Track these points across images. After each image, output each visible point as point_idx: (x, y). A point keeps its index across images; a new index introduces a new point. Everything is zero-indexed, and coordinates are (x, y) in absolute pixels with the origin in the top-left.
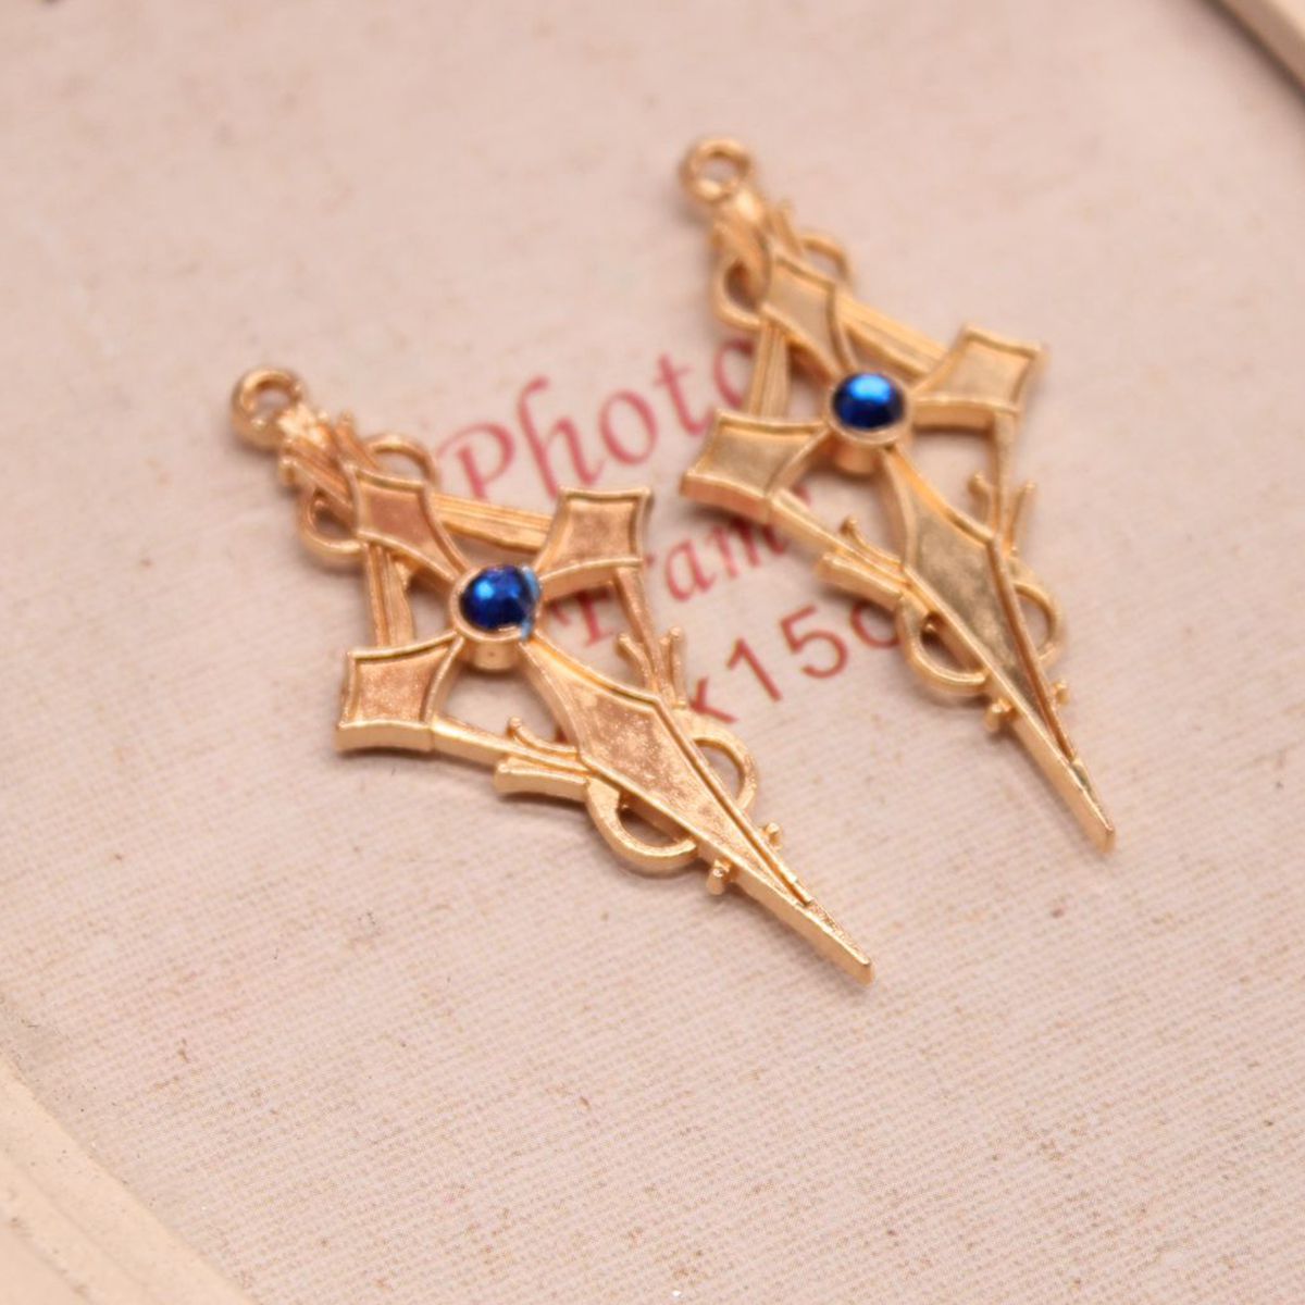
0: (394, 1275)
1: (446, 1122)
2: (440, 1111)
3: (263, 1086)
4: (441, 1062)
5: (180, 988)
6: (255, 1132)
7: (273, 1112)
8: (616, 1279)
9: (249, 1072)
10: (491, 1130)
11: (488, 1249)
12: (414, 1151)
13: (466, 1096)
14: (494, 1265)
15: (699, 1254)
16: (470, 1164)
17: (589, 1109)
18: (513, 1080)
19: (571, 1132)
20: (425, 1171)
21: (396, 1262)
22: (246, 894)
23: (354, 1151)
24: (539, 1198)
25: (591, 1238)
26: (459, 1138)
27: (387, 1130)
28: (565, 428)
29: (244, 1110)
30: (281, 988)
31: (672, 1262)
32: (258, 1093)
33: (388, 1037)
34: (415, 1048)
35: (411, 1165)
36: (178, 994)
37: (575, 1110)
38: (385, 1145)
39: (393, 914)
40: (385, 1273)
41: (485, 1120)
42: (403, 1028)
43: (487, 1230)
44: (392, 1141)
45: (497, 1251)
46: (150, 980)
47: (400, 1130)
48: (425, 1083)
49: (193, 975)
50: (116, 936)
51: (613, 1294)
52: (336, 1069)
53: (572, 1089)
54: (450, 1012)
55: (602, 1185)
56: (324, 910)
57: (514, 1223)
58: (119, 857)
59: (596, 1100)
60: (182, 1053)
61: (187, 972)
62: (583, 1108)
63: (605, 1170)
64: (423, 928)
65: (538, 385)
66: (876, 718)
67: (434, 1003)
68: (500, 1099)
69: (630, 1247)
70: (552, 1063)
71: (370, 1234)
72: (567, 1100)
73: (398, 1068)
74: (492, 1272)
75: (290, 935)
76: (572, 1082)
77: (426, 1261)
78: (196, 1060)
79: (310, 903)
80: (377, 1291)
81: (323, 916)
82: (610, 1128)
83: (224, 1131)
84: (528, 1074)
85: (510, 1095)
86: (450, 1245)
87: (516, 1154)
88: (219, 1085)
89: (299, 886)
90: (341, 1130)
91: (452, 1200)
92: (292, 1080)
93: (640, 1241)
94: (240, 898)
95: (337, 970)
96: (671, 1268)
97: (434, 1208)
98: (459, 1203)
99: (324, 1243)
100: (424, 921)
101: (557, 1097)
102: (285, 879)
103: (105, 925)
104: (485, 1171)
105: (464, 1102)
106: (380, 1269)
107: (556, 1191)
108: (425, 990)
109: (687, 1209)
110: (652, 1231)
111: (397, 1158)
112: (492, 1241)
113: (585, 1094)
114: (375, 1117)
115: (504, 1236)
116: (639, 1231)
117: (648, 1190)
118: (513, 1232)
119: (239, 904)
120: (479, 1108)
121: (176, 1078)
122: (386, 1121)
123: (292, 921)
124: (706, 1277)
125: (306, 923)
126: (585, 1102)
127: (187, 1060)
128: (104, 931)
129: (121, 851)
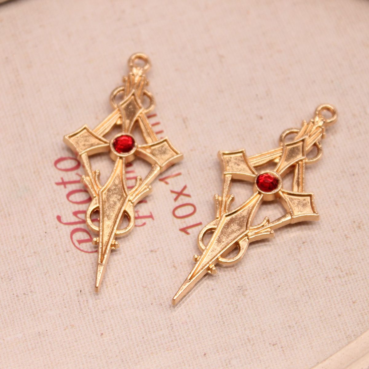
0: (352, 299)
1: (305, 279)
2: (302, 280)
3: (287, 325)
4: (286, 277)
5: (252, 343)
6: (302, 329)
7: (296, 323)
8: (360, 243)
9: (282, 328)
10: (310, 268)
11: (347, 274)
12: (314, 288)
13: (298, 272)
14: (352, 273)
15: (354, 222)
16: (320, 275)
17: (306, 242)
18: (294, 260)
19: (313, 248)
20: (320, 286)
21: (348, 298)
22: (223, 321)
23: (311, 304)
24: (333, 259)
25: (346, 247)
26: (311, 276)
27: (306, 294)
28: (75, 214)
29: (295, 331)
30: (256, 316)
31: (356, 229)
32: (289, 326)
33: (276, 290)
34: (281, 284)
35: (318, 290)
36: (254, 344)
37: (306, 246)
38: (311, 296)
39: (236, 283)
40: (351, 301)
41: (306, 269)
42: (274, 285)
43: (341, 274)
44: (309, 293)
45: (348, 272)
46: (248, 351)
47: (307, 291)
48: (292, 282)
49: (248, 339)
50: (231, 358)
51: (364, 245)
52: (284, 305)
53: (299, 245)
54: (270, 273)
55: (330, 242)
56: (232, 301)
57: (339, 266)
58: (205, 354)
59: (304, 240)
60: (274, 345)
61: (247, 341)
62: (306, 244)
63: (326, 241)
64: (242, 276)
65: (59, 218)
66: (192, 150)
67: (267, 276)
68: (300, 264)
69: (351, 238)
70: (290, 249)
71: (338, 303)
72: (303, 247)
73: (287, 289)
74: (354, 274)
75: (239, 311)
76: (297, 245)
77: (348, 290)
78: (276, 341)
79: (229, 305)
80: (356, 304)
81: (234, 302)
82: (313, 238)
83: (301, 337)
84: (293, 256)
85: (299, 261)
86: (344, 283)
87: (318, 262)
88: (285, 336)
89: (223, 307)
90: (304, 306)
91: (330, 281)
92: (286, 317)
93: (349, 236)
94: (224, 323)
95: (252, 300)
96: (358, 229)
97: (332, 286)
98: (331, 279)
99: (339, 315)
100: (239, 275)
101: (301, 249)
102: (220, 310)
103: (227, 361)
104: (322, 271)
105: (300, 273)
106: (349, 302)
107: (331, 254)
108: (262, 278)
109: (340, 223)
110: (346, 232)
111: (315, 293)
112: (344, 273)
113: (301, 242)
114: (301, 297)
115: (343, 269)
116: (346, 235)
117: (333, 231)
118: (342, 267)
119: (226, 324)
120: (302, 270)
121: (282, 347)
122: (303, 294)
123: (234, 310)
124: (361, 221)
125: (235, 306)
126: (304, 243)
127: (277, 344)
128: (229, 361)
129: (203, 353)
